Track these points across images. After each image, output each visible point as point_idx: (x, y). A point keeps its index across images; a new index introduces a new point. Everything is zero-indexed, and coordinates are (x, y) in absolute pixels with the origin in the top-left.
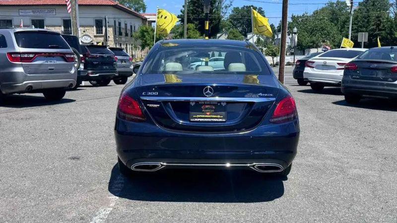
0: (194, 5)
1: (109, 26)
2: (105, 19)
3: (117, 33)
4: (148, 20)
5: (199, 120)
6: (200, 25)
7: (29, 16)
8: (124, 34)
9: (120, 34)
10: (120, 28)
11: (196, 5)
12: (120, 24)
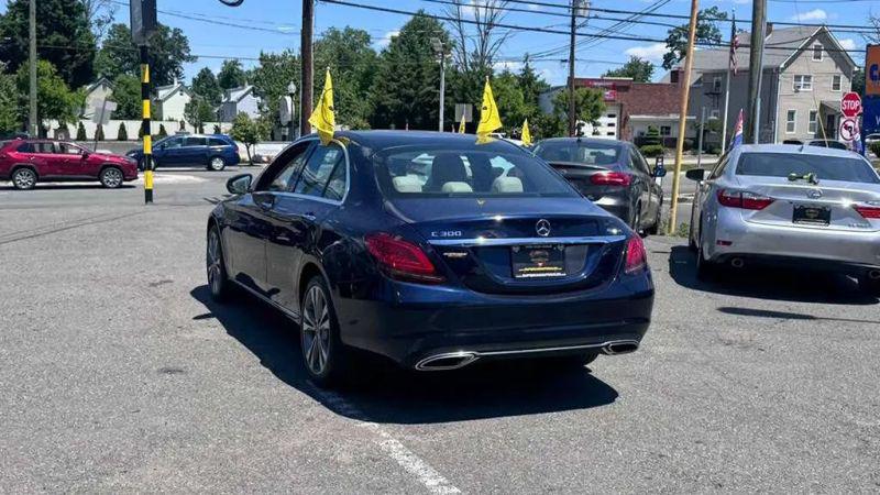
5: (527, 275)
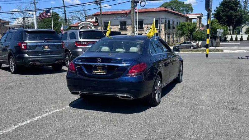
0: (224, 6)
1: (162, 24)
2: (160, 19)
3: (167, 27)
4: (189, 18)
5: (95, 73)
6: (227, 20)
7: (119, 20)
8: (172, 28)
9: (169, 28)
10: (169, 24)
11: (225, 6)
12: (169, 21)
